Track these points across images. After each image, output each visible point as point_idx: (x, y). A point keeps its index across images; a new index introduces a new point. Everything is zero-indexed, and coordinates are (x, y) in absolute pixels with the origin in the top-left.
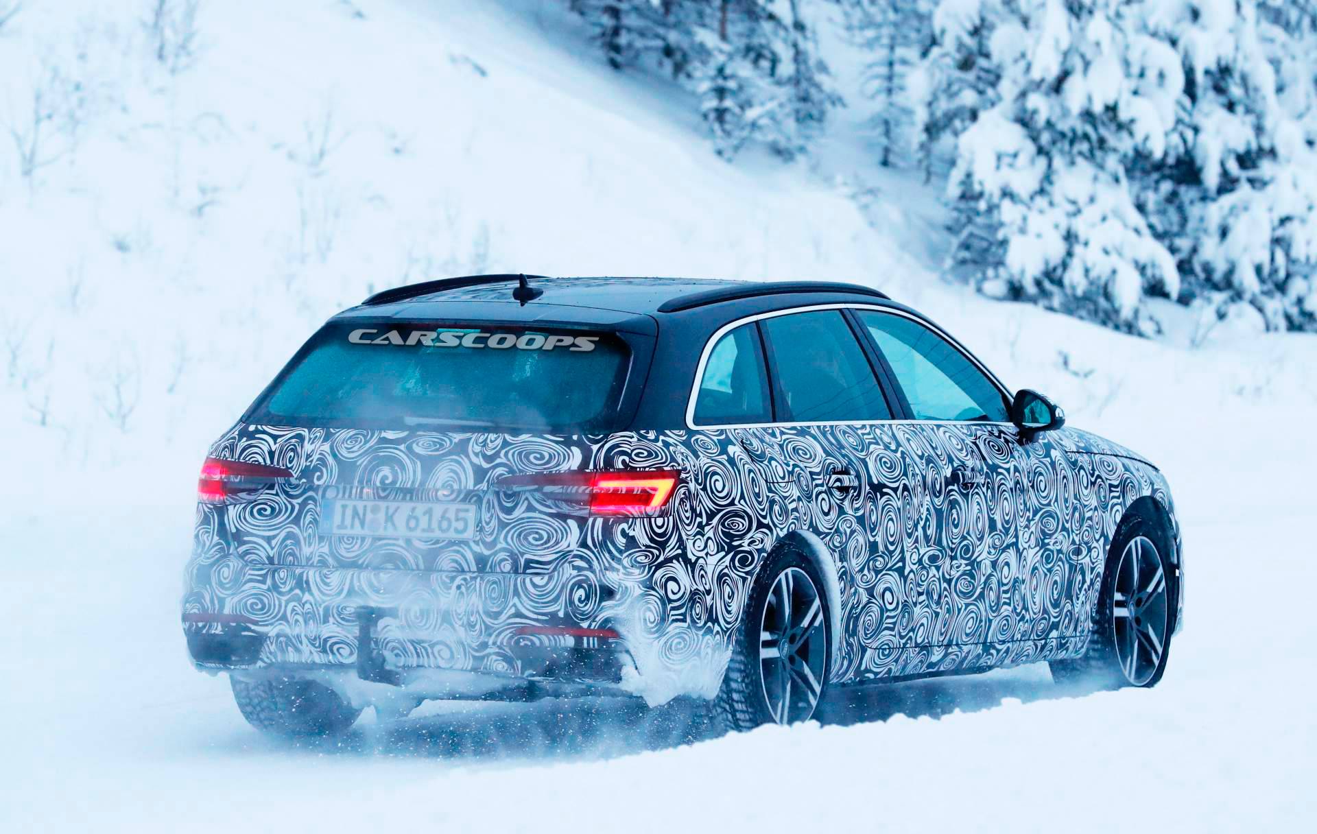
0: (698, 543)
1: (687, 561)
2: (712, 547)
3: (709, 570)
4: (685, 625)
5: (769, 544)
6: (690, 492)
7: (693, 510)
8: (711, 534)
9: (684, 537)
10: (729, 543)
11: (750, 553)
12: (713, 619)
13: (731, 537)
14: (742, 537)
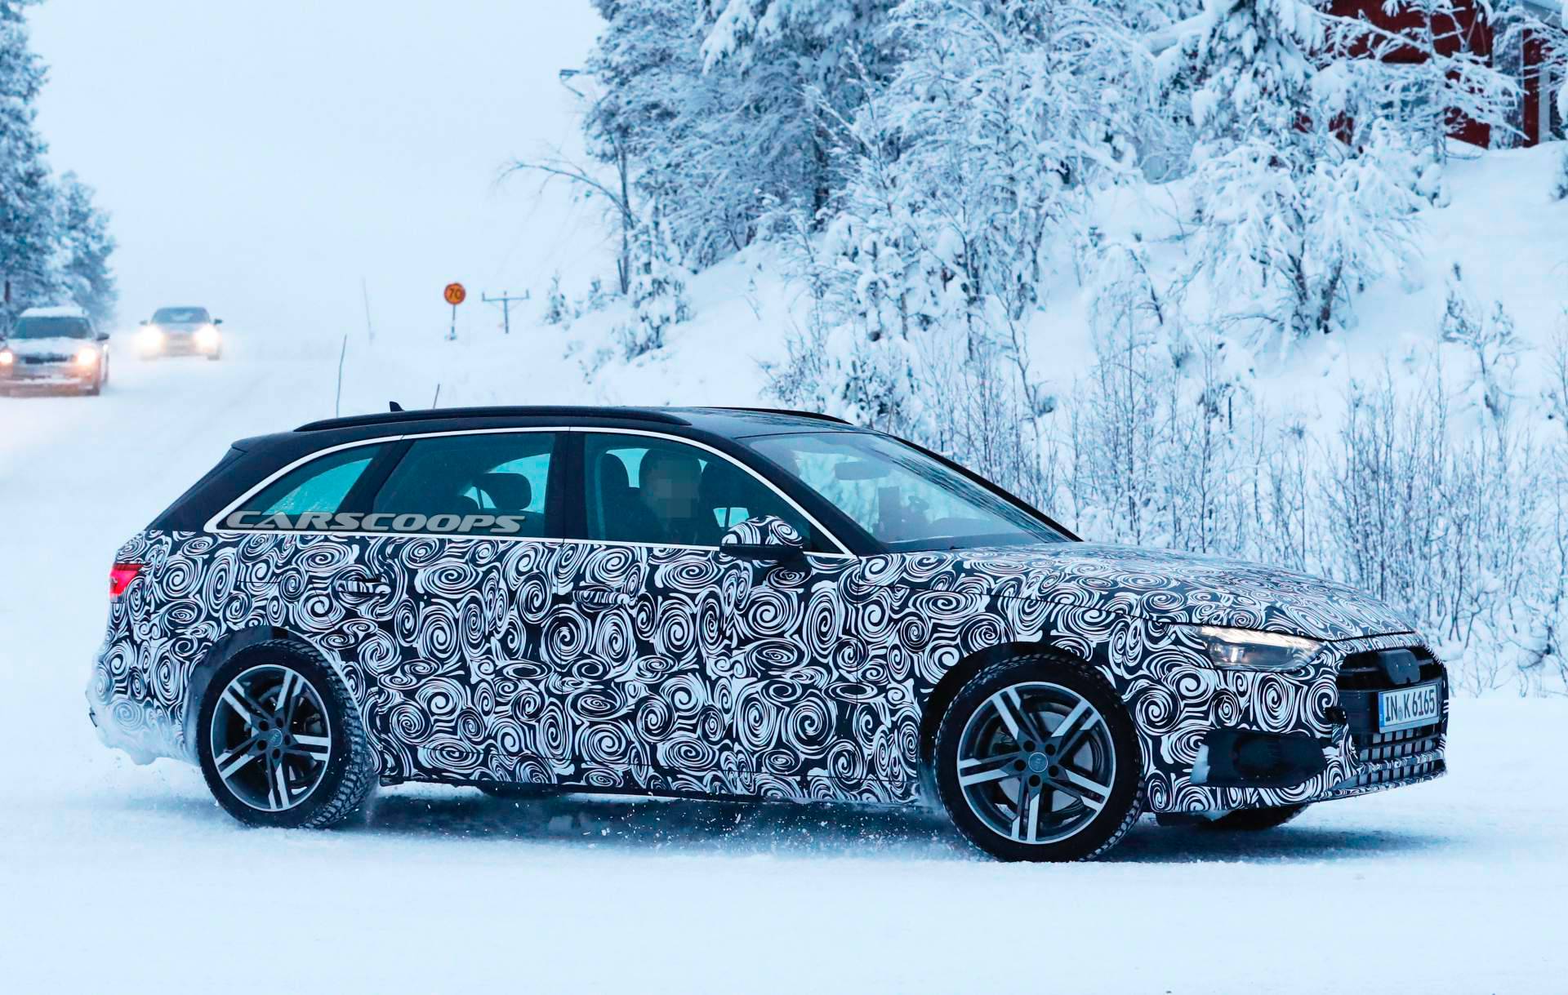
0: (143, 628)
1: (133, 642)
2: (156, 632)
3: (153, 652)
4: (126, 697)
5: (214, 635)
6: (144, 584)
7: (143, 599)
8: (156, 621)
9: (132, 622)
10: (172, 632)
11: (191, 641)
12: (151, 694)
13: (175, 625)
14: (186, 626)
